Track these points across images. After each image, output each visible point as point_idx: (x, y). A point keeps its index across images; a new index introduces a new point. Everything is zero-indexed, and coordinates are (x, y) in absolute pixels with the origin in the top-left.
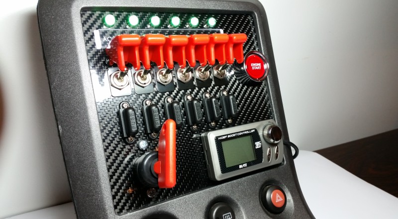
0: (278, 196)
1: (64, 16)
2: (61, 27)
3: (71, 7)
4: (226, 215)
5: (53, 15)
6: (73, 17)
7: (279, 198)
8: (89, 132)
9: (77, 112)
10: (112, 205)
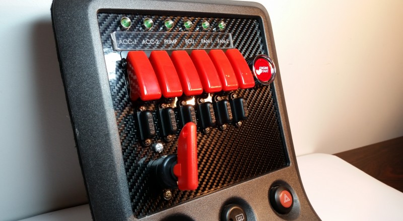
0: (286, 196)
1: (81, 17)
2: (78, 29)
3: (87, 8)
4: (239, 217)
5: (69, 17)
6: (90, 19)
7: (287, 199)
8: (107, 135)
9: (95, 115)
10: (130, 208)
